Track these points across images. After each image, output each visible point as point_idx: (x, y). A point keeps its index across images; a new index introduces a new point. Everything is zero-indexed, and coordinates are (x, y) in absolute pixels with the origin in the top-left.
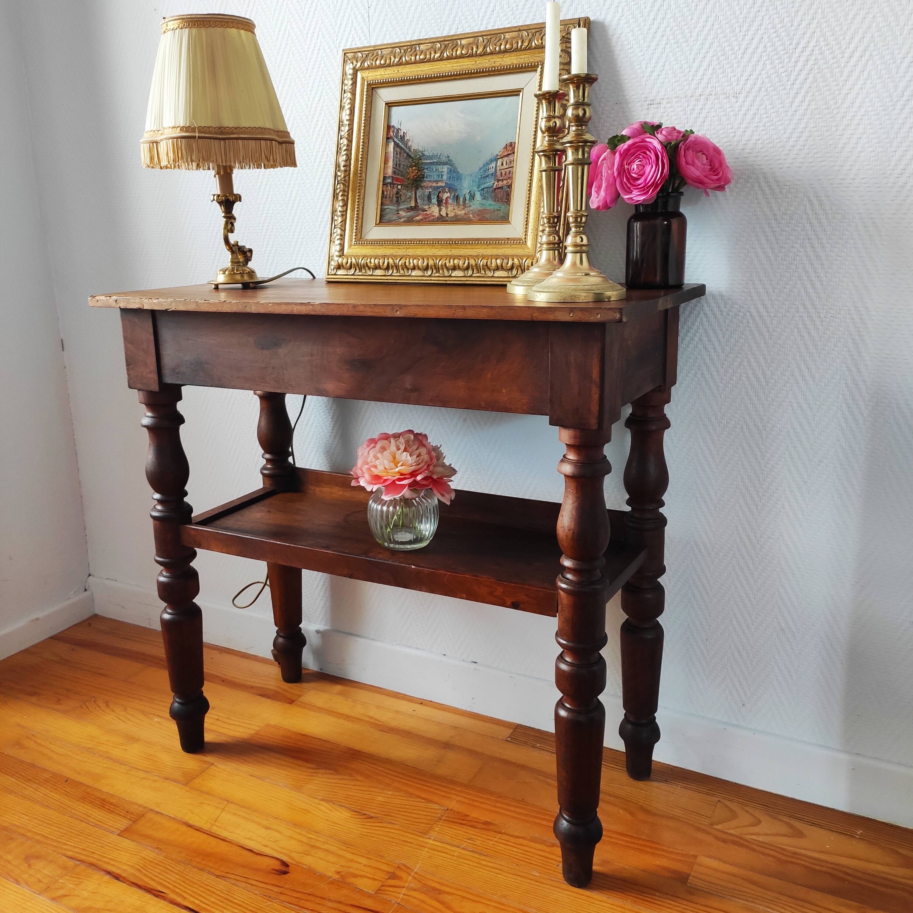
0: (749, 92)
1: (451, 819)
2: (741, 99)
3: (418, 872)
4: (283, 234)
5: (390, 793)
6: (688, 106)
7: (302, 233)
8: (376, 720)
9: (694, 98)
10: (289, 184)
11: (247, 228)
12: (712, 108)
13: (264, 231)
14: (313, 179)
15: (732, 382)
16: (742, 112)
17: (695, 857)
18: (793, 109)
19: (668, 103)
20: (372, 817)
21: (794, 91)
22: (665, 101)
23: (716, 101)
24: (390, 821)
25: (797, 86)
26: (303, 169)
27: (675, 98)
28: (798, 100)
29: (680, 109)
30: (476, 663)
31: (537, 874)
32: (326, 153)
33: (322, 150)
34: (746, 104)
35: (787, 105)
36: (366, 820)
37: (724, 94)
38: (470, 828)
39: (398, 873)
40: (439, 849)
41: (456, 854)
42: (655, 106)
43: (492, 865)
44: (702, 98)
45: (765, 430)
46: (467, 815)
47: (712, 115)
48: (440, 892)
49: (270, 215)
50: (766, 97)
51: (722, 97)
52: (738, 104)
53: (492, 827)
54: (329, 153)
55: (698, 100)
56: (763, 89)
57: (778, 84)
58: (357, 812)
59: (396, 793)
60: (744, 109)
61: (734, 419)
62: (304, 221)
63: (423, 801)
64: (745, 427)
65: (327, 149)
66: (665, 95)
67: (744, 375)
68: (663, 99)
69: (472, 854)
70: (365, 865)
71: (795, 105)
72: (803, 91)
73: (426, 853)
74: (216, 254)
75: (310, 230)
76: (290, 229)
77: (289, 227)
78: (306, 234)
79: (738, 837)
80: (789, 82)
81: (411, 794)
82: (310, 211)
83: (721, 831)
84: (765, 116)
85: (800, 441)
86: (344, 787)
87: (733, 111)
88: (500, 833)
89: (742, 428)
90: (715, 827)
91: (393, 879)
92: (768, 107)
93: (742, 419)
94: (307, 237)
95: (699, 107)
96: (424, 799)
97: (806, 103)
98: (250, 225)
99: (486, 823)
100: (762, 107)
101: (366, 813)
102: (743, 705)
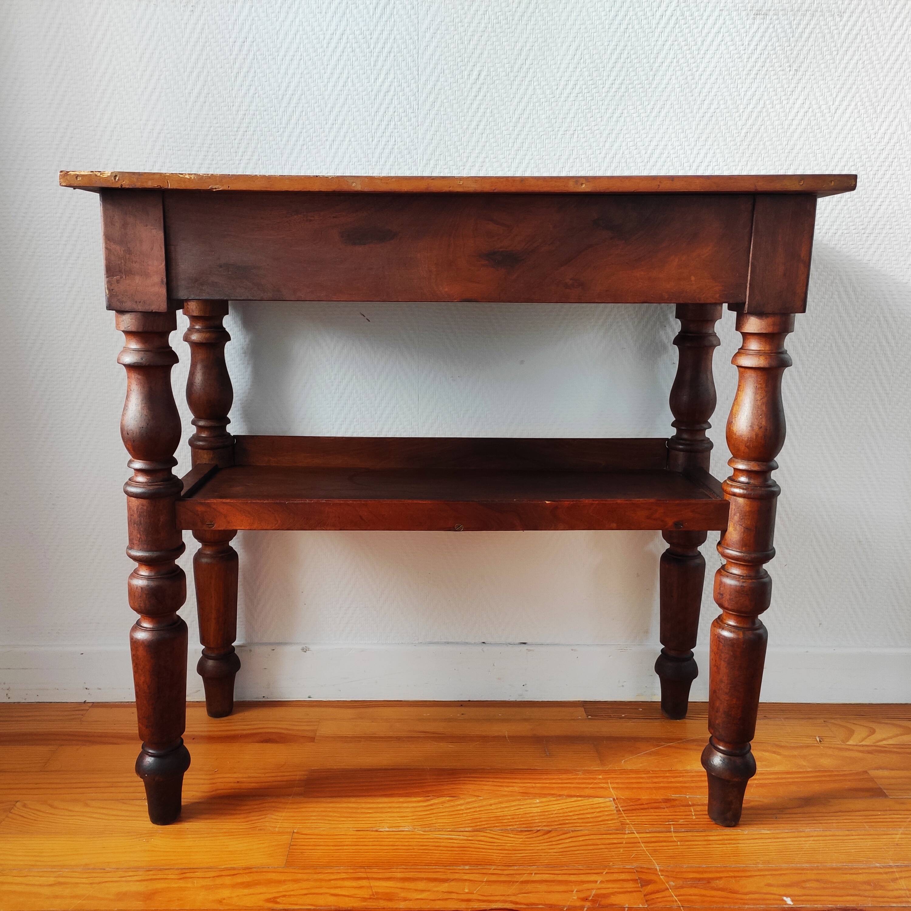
0: (853, 12)
1: (628, 808)
2: (845, 19)
3: (662, 868)
4: (271, 138)
5: (538, 801)
6: (794, 20)
7: (302, 139)
8: (434, 733)
9: (801, 13)
10: (286, 73)
11: (212, 129)
12: (817, 24)
13: (240, 133)
14: (324, 69)
15: (823, 300)
16: (846, 31)
17: (866, 772)
18: (892, 33)
19: (774, 15)
20: (550, 831)
21: (894, 15)
22: (771, 13)
23: (821, 18)
24: (573, 829)
25: (897, 11)
26: (308, 55)
27: (782, 10)
28: (897, 24)
29: (786, 22)
30: (525, 643)
31: (768, 832)
32: (345, 37)
33: (339, 33)
34: (850, 24)
35: (887, 28)
36: (546, 837)
37: (830, 11)
38: (657, 810)
39: (644, 877)
40: (653, 840)
41: (675, 839)
42: (761, 16)
43: (721, 838)
44: (808, 14)
45: (853, 346)
46: (639, 799)
47: (817, 32)
48: (709, 880)
49: (251, 112)
50: (868, 19)
51: (827, 14)
52: (841, 23)
53: (677, 802)
54: (351, 37)
55: (804, 15)
56: (866, 11)
57: (880, 7)
58: (526, 831)
59: (544, 800)
60: (847, 28)
61: (824, 337)
62: (307, 122)
63: (580, 799)
64: (834, 345)
65: (348, 32)
66: (772, 6)
67: (836, 293)
68: (770, 10)
69: (690, 834)
70: (602, 882)
71: (894, 29)
72: (902, 16)
73: (647, 848)
74: (155, 162)
75: (314, 135)
76: (283, 132)
77: (282, 130)
78: (308, 139)
79: (872, 746)
80: (890, 7)
81: (560, 795)
82: (317, 110)
83: (856, 745)
84: (866, 37)
85: (885, 354)
86: (480, 811)
87: (836, 29)
88: (690, 806)
89: (831, 346)
90: (848, 743)
91: (648, 885)
92: (870, 28)
93: (831, 337)
94: (310, 143)
95: (805, 22)
96: (578, 796)
97: (904, 28)
98: (217, 125)
99: (667, 801)
100: (864, 28)
101: (539, 829)
102: (820, 624)
